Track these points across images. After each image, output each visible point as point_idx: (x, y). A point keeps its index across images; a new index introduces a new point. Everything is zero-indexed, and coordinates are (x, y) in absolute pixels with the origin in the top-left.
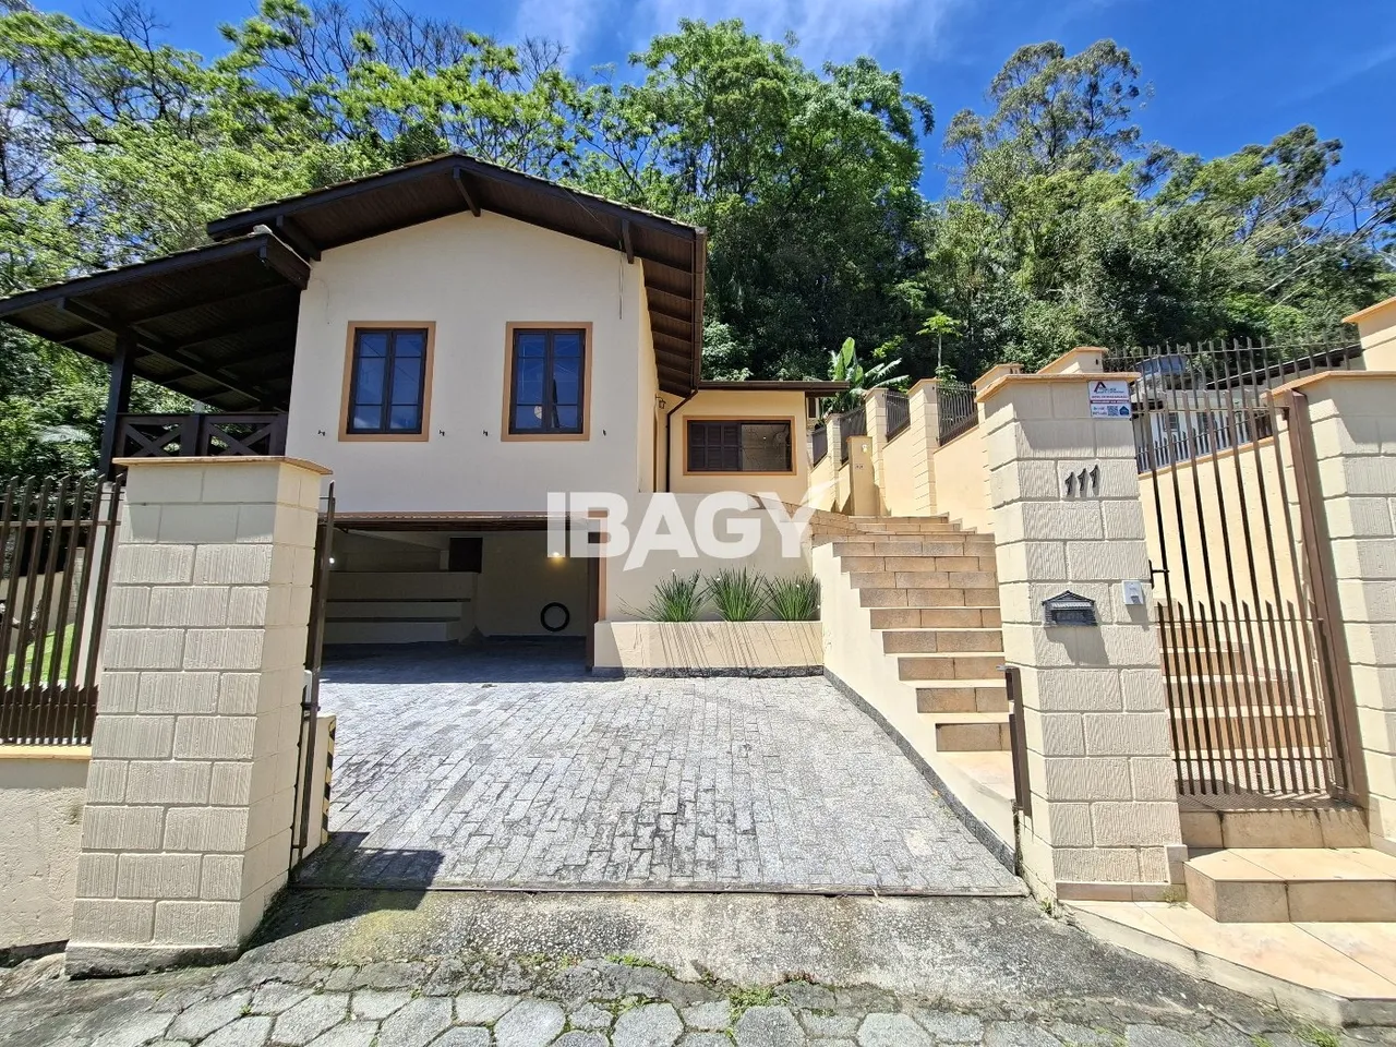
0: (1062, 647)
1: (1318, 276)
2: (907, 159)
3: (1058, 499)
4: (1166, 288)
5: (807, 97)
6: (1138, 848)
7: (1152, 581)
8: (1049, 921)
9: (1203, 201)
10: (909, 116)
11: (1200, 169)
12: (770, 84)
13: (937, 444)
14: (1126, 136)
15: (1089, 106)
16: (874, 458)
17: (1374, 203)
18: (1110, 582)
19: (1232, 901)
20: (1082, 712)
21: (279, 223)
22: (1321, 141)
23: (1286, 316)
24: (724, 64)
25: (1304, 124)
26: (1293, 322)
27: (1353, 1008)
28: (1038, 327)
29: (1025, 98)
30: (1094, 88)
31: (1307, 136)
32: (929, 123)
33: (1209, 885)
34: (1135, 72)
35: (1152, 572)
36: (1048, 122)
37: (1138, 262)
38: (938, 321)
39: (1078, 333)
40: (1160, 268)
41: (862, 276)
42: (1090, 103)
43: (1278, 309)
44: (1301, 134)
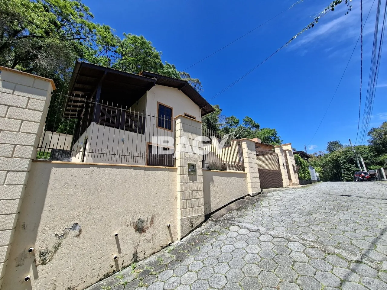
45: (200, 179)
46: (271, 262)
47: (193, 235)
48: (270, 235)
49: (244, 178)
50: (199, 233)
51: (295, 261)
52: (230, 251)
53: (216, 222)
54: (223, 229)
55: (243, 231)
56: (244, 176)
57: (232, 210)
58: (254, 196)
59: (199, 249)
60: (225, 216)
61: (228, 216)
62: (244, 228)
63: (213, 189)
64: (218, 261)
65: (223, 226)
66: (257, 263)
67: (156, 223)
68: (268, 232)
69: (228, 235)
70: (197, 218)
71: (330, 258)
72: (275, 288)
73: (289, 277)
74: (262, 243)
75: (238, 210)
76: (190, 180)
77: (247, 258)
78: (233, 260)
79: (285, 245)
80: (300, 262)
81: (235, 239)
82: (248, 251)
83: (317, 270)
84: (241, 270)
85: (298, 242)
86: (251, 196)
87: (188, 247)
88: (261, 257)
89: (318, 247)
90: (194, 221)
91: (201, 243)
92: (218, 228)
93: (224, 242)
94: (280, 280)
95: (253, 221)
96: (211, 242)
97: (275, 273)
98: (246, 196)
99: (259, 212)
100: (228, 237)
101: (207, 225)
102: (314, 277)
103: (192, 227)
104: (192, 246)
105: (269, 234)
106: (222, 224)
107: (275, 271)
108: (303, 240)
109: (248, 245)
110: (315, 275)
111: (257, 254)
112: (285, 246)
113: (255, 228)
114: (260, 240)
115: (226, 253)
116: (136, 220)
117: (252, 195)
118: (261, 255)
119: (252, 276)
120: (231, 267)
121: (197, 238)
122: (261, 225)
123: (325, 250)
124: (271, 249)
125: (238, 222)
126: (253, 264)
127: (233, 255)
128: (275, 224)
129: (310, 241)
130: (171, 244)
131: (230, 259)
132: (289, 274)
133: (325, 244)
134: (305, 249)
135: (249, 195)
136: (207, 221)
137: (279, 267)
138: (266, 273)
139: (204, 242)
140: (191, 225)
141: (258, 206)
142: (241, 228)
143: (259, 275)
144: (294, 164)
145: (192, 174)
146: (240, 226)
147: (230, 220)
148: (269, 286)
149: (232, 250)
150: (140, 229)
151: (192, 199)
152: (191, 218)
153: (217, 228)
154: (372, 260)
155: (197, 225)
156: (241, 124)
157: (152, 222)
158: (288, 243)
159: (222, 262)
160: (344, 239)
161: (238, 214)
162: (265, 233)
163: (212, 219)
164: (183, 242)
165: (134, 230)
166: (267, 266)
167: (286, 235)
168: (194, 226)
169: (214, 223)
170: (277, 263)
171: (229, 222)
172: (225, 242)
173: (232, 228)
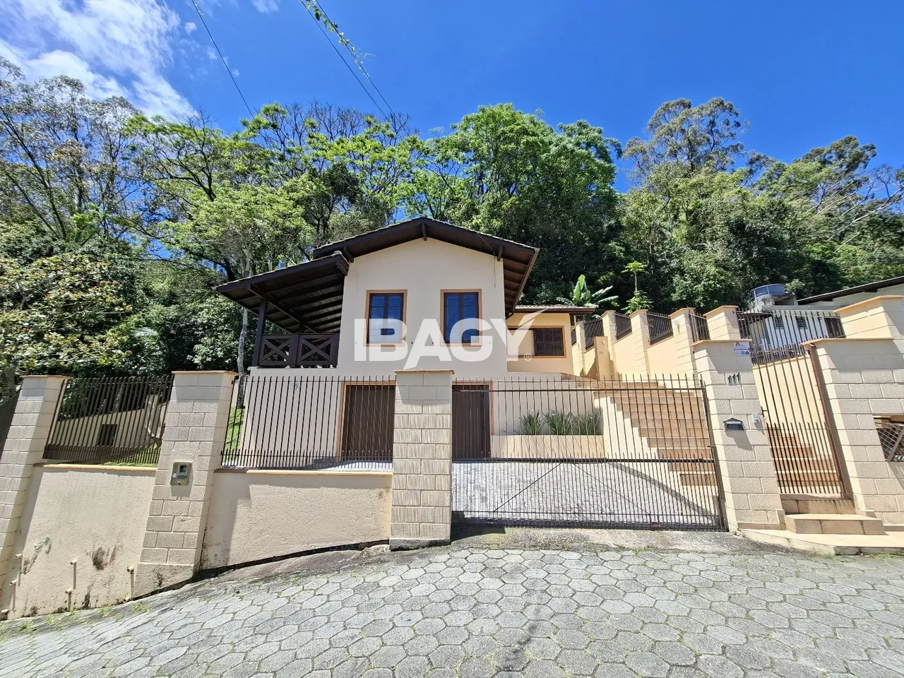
0: (733, 439)
1: (866, 229)
2: (609, 173)
3: (726, 384)
4: (770, 242)
5: (550, 143)
6: (767, 511)
7: (763, 414)
8: (736, 537)
9: (787, 187)
10: (608, 150)
11: (784, 170)
12: (531, 139)
13: (649, 343)
14: (735, 149)
15: (711, 132)
16: (610, 348)
17: (898, 182)
18: (747, 415)
19: (801, 527)
20: (741, 461)
21: (345, 250)
22: (861, 146)
23: (849, 252)
24: (505, 129)
25: (850, 135)
26: (854, 255)
27: (838, 549)
28: (693, 266)
29: (671, 132)
30: (712, 123)
31: (852, 143)
32: (620, 153)
33: (793, 522)
34: (737, 114)
35: (763, 411)
36: (686, 142)
37: (750, 228)
38: (634, 266)
39: (717, 270)
40: (764, 231)
41: (587, 239)
42: (712, 131)
43: (843, 247)
44: (848, 141)
45: (199, 493)
49: (378, 491)
63: (244, 514)
67: (117, 560)
70: (174, 571)
76: (173, 496)
90: (165, 574)
98: (375, 543)
103: (160, 584)
116: (96, 549)
136: (199, 582)
140: (157, 581)
145: (179, 484)
150: (98, 564)
151: (170, 532)
152: (160, 568)
155: (172, 584)
157: (113, 556)
165: (92, 563)
168: (163, 583)
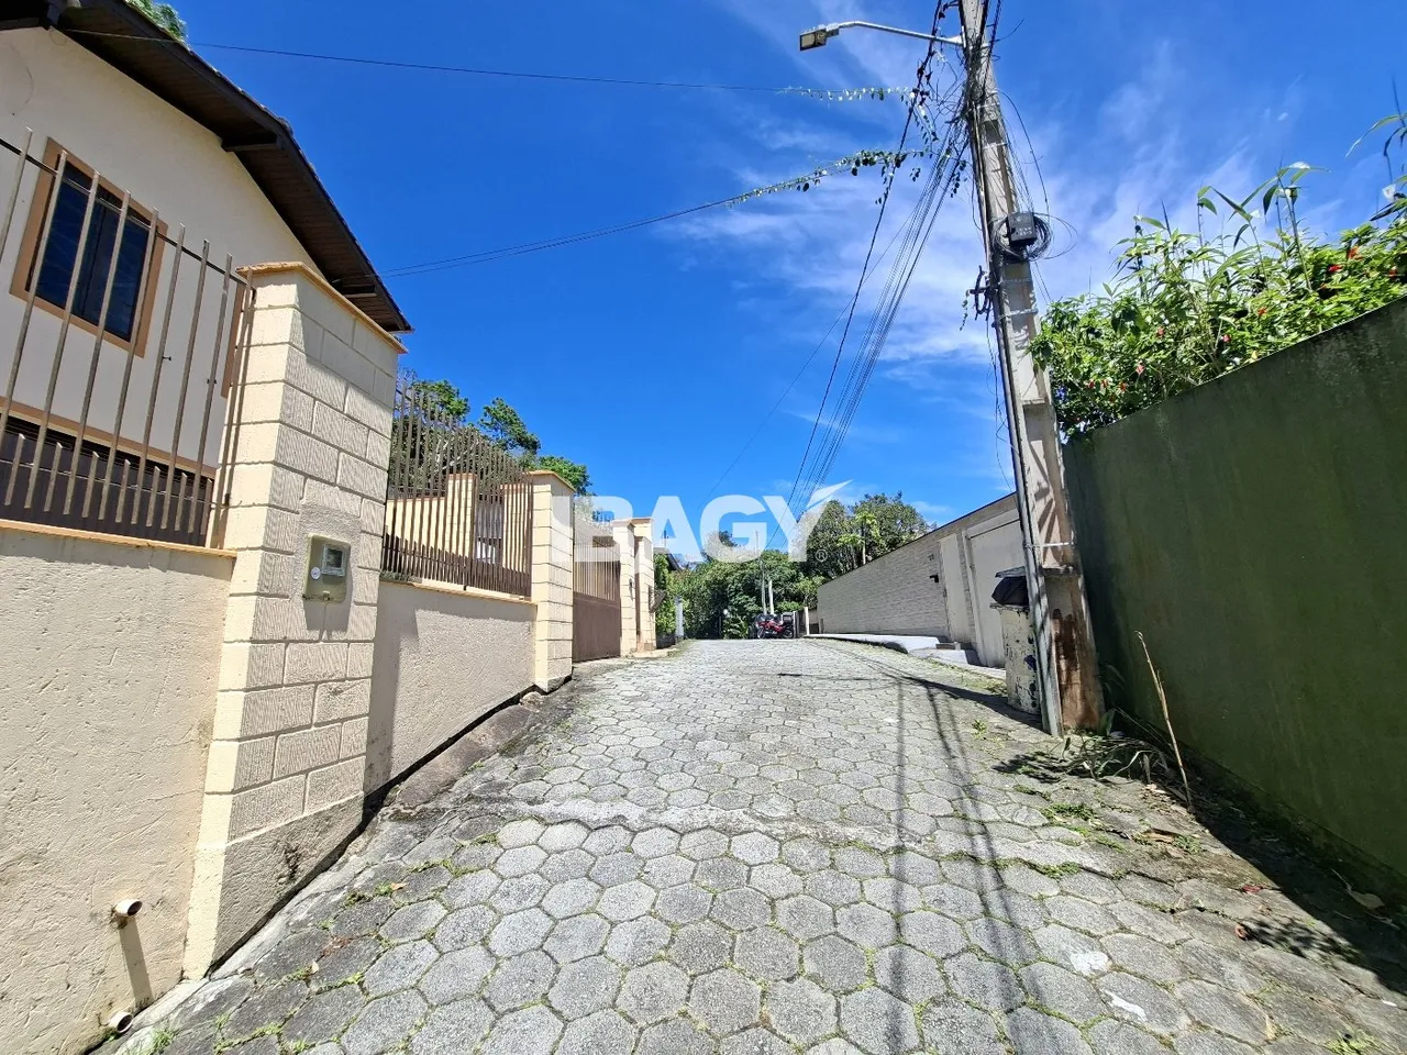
45: (363, 621)
46: (708, 928)
47: (301, 917)
48: (664, 829)
49: (527, 624)
50: (339, 896)
51: (773, 900)
52: (538, 942)
53: (423, 820)
54: (471, 849)
55: (559, 835)
56: (527, 614)
57: (483, 754)
58: (553, 690)
59: (360, 984)
60: (456, 785)
61: (472, 783)
62: (562, 823)
63: (410, 667)
64: (492, 1008)
65: (464, 834)
66: (662, 953)
68: (653, 816)
69: (499, 868)
70: (324, 822)
71: (845, 857)
72: (757, 1026)
73: (780, 963)
74: (652, 866)
75: (509, 750)
76: (310, 628)
77: (620, 944)
78: (562, 977)
79: (723, 852)
80: (787, 897)
81: (537, 878)
82: (614, 917)
83: (835, 908)
84: (614, 1006)
85: (755, 830)
86: (544, 693)
87: (275, 999)
88: (667, 923)
89: (809, 832)
90: (303, 841)
91: (365, 948)
92: (442, 849)
93: (492, 908)
94: (760, 988)
95: (584, 789)
96: (427, 927)
97: (737, 966)
98: (525, 693)
99: (594, 749)
100: (503, 879)
101: (379, 847)
102: (836, 934)
103: (292, 875)
104: (308, 982)
105: (661, 826)
106: (456, 823)
107: (732, 959)
108: (765, 820)
109: (602, 888)
110: (835, 924)
111: (650, 914)
112: (726, 855)
113: (603, 812)
114: (638, 857)
115: (520, 955)
117: (544, 686)
118: (667, 915)
119: (667, 1014)
120: (566, 1013)
121: (332, 927)
122: (623, 796)
123: (825, 835)
124: (688, 877)
125: (530, 803)
126: (652, 961)
127: (554, 954)
128: (664, 782)
129: (782, 820)
130: (134, 1022)
131: (550, 977)
132: (776, 953)
133: (818, 819)
134: (780, 849)
135: (534, 688)
136: (369, 826)
137: (738, 937)
138: (710, 981)
139: (379, 938)
140: (286, 871)
141: (581, 727)
142: (547, 825)
143: (688, 999)
144: (653, 584)
145: (327, 598)
146: (543, 819)
147: (491, 800)
148: (736, 1029)
149: (542, 931)
151: (309, 727)
152: (292, 831)
153: (433, 847)
154: (918, 838)
155: (320, 858)
156: (475, 422)
158: (730, 841)
159: (515, 1010)
160: (847, 795)
161: (516, 768)
162: (644, 825)
163: (398, 811)
164: (229, 983)
166: (701, 951)
167: (714, 815)
168: (301, 867)
169: (414, 827)
170: (729, 929)
171: (488, 810)
172: (496, 906)
173: (509, 833)
